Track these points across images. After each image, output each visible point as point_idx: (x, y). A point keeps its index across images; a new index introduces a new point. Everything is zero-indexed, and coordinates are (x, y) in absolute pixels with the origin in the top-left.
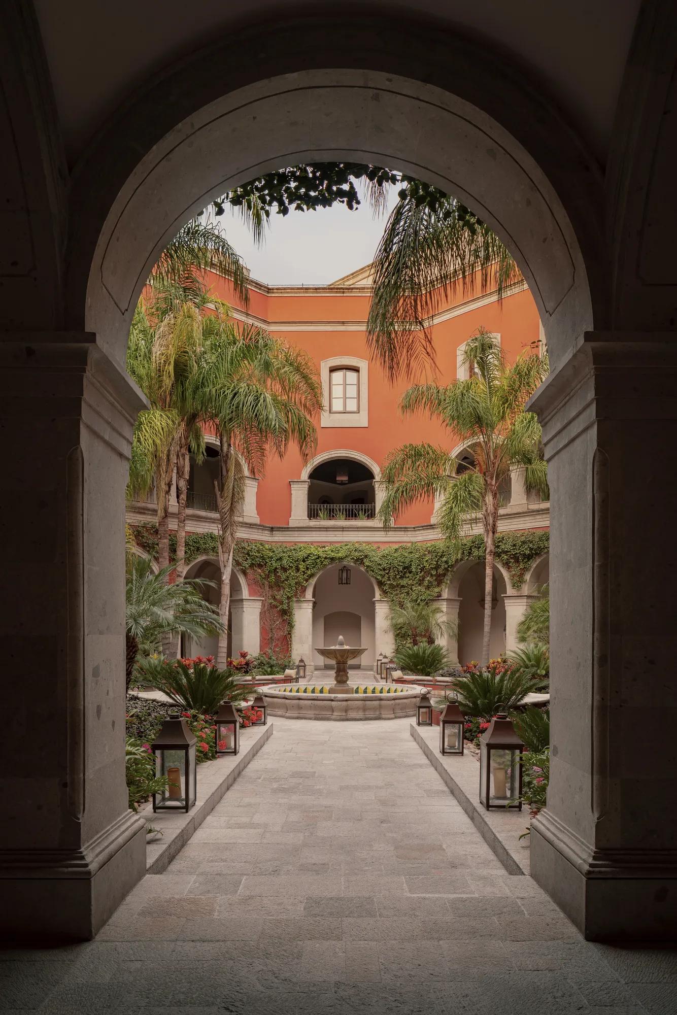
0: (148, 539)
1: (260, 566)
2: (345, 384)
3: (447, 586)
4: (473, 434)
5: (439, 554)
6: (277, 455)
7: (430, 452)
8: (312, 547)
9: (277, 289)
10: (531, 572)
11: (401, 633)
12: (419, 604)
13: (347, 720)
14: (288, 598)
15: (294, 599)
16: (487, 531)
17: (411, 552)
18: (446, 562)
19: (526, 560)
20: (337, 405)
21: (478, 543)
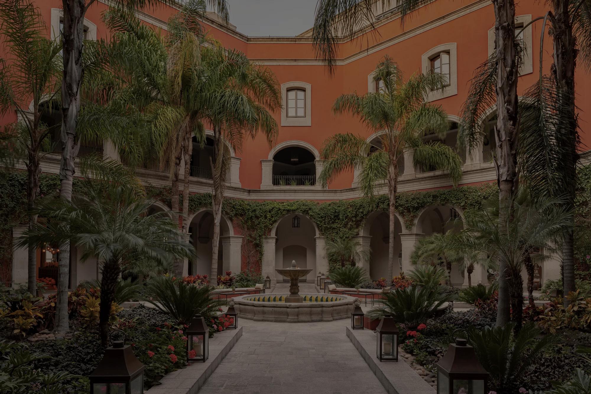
0: (167, 197)
1: (241, 215)
2: (296, 99)
3: (363, 228)
4: (381, 127)
5: (358, 207)
6: (250, 136)
7: (353, 139)
8: (275, 203)
9: (253, 39)
10: (418, 218)
11: (332, 259)
12: (344, 240)
13: (299, 322)
14: (260, 236)
15: (264, 237)
16: (391, 191)
17: (339, 206)
18: (362, 212)
19: (415, 210)
20: (292, 113)
21: (384, 199)
